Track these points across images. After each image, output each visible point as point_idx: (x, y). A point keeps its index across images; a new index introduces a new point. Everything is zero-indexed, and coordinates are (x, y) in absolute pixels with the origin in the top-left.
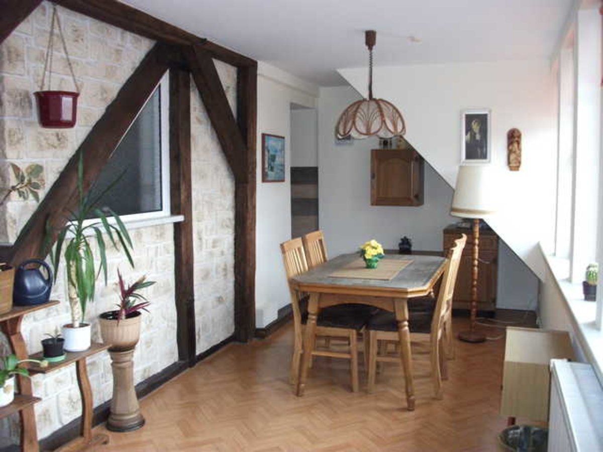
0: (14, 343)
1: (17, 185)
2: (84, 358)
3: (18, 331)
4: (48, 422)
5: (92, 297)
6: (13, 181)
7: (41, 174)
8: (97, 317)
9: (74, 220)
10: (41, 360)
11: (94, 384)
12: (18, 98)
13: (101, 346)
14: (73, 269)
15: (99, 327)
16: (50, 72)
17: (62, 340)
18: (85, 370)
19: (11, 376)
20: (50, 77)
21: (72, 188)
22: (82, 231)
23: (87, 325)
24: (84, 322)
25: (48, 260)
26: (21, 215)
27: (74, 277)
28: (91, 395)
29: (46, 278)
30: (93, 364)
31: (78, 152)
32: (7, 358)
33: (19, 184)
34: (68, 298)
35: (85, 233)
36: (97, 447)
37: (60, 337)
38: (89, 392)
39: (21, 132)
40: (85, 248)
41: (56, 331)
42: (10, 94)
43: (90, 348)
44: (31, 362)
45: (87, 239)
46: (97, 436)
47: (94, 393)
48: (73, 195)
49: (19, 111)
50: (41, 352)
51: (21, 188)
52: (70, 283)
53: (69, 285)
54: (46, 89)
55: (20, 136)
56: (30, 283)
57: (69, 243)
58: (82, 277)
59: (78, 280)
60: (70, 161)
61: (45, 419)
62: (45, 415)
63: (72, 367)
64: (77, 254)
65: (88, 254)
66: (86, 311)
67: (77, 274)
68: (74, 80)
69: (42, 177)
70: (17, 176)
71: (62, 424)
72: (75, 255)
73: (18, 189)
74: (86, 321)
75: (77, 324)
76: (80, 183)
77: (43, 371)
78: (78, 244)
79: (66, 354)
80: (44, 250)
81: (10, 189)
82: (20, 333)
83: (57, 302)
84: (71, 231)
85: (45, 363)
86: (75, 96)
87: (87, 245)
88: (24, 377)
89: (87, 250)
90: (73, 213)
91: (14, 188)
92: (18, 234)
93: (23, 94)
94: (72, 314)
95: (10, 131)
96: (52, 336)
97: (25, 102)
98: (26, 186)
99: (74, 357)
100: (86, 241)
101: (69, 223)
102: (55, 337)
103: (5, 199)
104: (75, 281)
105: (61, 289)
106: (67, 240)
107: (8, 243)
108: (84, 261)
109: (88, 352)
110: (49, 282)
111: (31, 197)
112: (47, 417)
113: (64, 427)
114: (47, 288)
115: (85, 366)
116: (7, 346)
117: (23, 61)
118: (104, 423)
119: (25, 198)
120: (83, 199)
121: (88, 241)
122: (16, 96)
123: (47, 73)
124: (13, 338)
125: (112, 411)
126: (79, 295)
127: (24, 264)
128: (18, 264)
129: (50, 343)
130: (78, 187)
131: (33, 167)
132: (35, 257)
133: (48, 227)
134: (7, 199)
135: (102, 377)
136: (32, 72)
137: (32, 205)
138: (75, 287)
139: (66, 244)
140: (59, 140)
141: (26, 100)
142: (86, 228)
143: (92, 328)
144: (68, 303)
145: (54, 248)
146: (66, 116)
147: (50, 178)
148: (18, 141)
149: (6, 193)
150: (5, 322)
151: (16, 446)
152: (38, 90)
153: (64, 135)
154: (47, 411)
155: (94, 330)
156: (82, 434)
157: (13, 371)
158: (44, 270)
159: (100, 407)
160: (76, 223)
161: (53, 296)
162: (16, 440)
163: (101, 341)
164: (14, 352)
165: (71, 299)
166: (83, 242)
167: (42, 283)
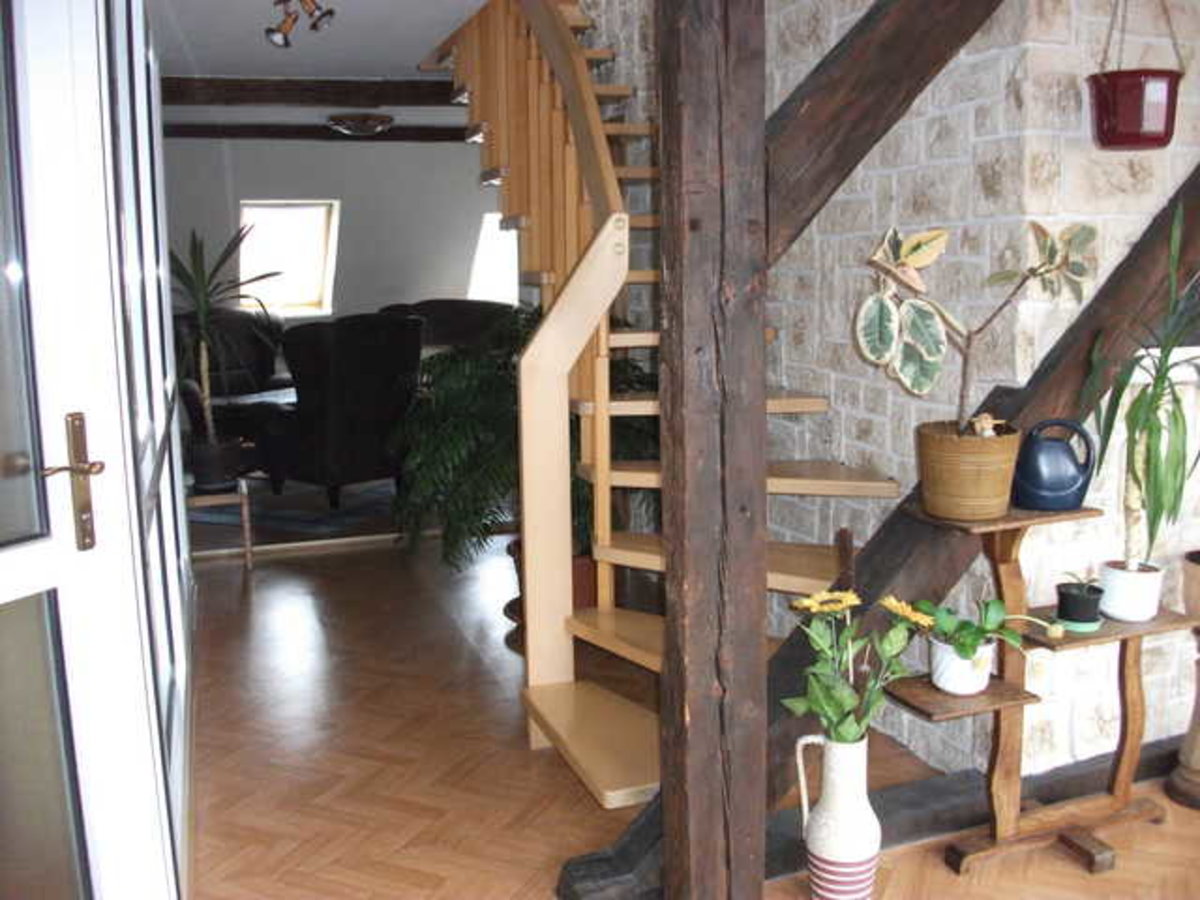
0: (1004, 579)
1: (1040, 267)
2: (1140, 637)
3: (1013, 557)
4: (1046, 746)
5: (1174, 511)
6: (1033, 258)
7: (1091, 245)
8: (1181, 556)
9: (1152, 346)
10: (1052, 622)
11: (1151, 696)
12: (1055, 91)
13: (1177, 620)
14: (1140, 449)
15: (1181, 579)
16: (1123, 31)
17: (1099, 591)
18: (1137, 662)
19: (989, 641)
20: (1122, 41)
21: (1156, 276)
22: (1168, 369)
23: (1156, 570)
24: (1150, 563)
25: (1089, 425)
26: (1044, 329)
27: (1139, 466)
28: (1143, 714)
29: (1082, 459)
30: (1157, 652)
31: (1173, 202)
32: (987, 605)
33: (1043, 265)
34: (1122, 507)
35: (1174, 375)
36: (1137, 825)
37: (1096, 584)
38: (1138, 709)
39: (1057, 158)
40: (1170, 407)
41: (1090, 571)
42: (1037, 83)
43: (1154, 619)
44: (1029, 622)
45: (1177, 388)
46: (1141, 803)
47: (1150, 712)
48: (1156, 292)
49: (1054, 117)
50: (1051, 608)
51: (1047, 271)
52: (1130, 476)
53: (1127, 480)
54: (1112, 67)
55: (1054, 168)
56: (1049, 465)
57: (1136, 394)
58: (1156, 467)
59: (1147, 472)
60: (1155, 220)
61: (1043, 740)
62: (1043, 731)
63: (1112, 649)
64: (1152, 416)
65: (1176, 419)
66: (1157, 542)
67: (1148, 461)
68: (1175, 45)
69: (1093, 250)
70: (1042, 248)
71: (1074, 756)
72: (1148, 420)
73: (1041, 274)
74: (1156, 562)
75: (1133, 564)
76: (1172, 270)
77: (1051, 645)
78: (1157, 397)
79: (1103, 620)
80: (1084, 404)
81: (1027, 273)
82: (1017, 561)
83: (1098, 512)
84: (1144, 368)
85: (1057, 630)
86: (1173, 78)
87: (1176, 401)
88: (1013, 649)
89: (1174, 413)
90: (1151, 332)
91: (1033, 272)
92: (1036, 366)
93: (1064, 82)
94: (1127, 542)
95: (1035, 158)
96: (1079, 579)
97: (1068, 98)
98: (1058, 268)
99: (1118, 630)
100: (1173, 393)
101: (1142, 352)
102: (1085, 581)
103: (1014, 293)
104: (1140, 474)
105: (1109, 486)
106: (1133, 386)
107: (1014, 381)
108: (1165, 435)
109: (1147, 627)
110: (1086, 468)
111: (1066, 292)
112: (1048, 736)
113: (1077, 765)
114: (1080, 482)
115: (1139, 653)
116: (990, 580)
117: (1069, 13)
118: (1162, 780)
119: (1055, 293)
120: (1177, 302)
121: (1179, 394)
122: (1050, 87)
123: (1116, 35)
124: (1003, 568)
125: (1182, 758)
126: (1147, 503)
127: (1042, 426)
128: (1029, 426)
129: (1075, 591)
130: (1167, 276)
131: (1076, 230)
132: (1064, 416)
133: (1096, 356)
134: (1019, 292)
135: (1172, 685)
136: (1084, 36)
137: (1068, 309)
138: (1140, 488)
139: (1132, 393)
140: (1134, 175)
141: (1071, 92)
142: (1176, 364)
143: (1166, 578)
144: (1121, 518)
145: (1105, 402)
146: (1153, 123)
147: (1110, 255)
148: (1050, 179)
149: (1018, 280)
150: (991, 535)
151: (979, 773)
152: (1096, 70)
153: (1146, 165)
154: (1049, 724)
155: (1171, 583)
156: (1110, 790)
157: (994, 631)
158: (1079, 441)
159: (1158, 744)
160: (1156, 352)
161: (1090, 500)
162: (982, 763)
163: (1180, 608)
164: (1000, 596)
165: (1128, 510)
166: (1169, 393)
167: (1071, 470)
